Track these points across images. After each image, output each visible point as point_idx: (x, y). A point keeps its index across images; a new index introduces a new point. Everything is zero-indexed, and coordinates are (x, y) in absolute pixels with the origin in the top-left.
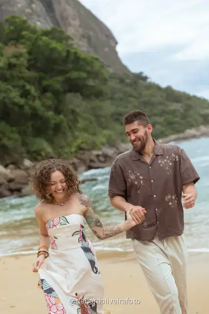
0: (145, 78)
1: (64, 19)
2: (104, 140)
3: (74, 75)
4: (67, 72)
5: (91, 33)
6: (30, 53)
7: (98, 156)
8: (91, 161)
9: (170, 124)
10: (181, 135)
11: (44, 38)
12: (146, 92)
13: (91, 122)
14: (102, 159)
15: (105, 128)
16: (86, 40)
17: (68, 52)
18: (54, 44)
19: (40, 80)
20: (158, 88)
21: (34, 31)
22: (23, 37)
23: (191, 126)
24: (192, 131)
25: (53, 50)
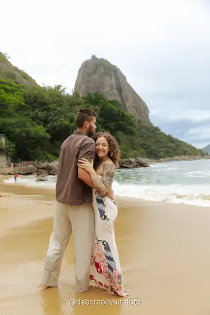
0: (159, 130)
1: (127, 98)
2: (133, 155)
3: (121, 122)
4: (118, 121)
5: (138, 106)
6: (101, 110)
7: (126, 161)
8: (123, 163)
9: (167, 152)
10: (172, 158)
11: (109, 104)
12: (159, 136)
13: (129, 146)
14: (128, 163)
15: (135, 150)
16: (134, 109)
17: (119, 111)
18: (113, 107)
19: (105, 122)
20: (165, 135)
21: (105, 100)
22: (100, 102)
23: (177, 155)
24: (178, 157)
25: (113, 110)
